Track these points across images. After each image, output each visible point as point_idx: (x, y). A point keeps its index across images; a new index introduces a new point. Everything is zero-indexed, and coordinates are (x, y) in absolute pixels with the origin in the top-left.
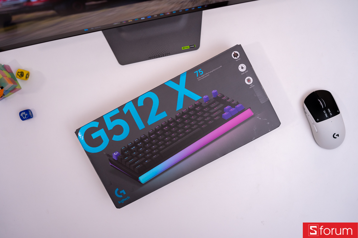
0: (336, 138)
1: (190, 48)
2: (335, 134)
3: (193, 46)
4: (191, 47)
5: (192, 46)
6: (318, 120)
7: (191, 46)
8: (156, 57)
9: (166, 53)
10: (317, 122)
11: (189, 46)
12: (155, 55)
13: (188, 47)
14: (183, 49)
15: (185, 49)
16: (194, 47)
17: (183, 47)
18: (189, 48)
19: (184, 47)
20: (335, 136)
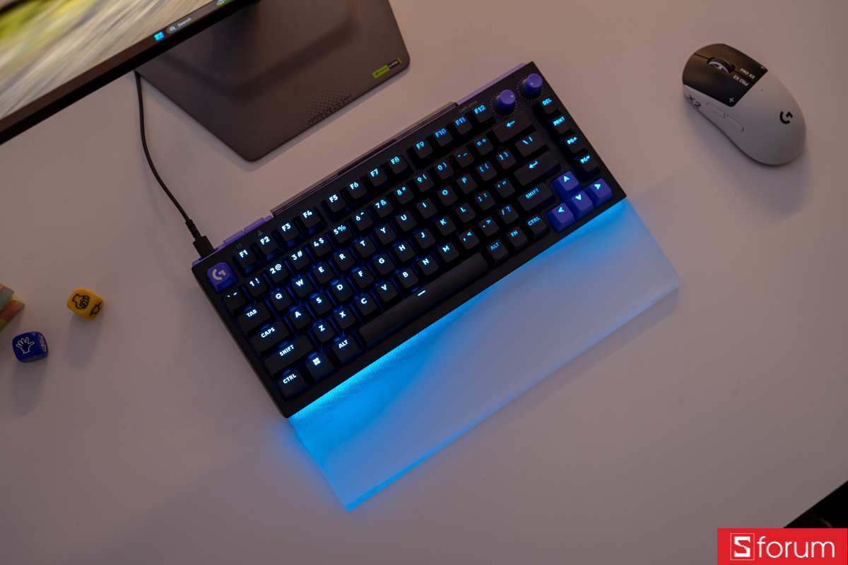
0: (788, 122)
1: (390, 68)
2: (782, 113)
3: (396, 62)
4: (393, 67)
5: (393, 64)
6: (732, 100)
7: (390, 64)
8: (324, 115)
9: (343, 98)
10: (732, 105)
11: (386, 66)
12: (321, 112)
13: (385, 69)
14: (376, 77)
15: (380, 74)
16: (399, 63)
17: (374, 71)
18: (388, 69)
19: (378, 71)
20: (785, 118)
